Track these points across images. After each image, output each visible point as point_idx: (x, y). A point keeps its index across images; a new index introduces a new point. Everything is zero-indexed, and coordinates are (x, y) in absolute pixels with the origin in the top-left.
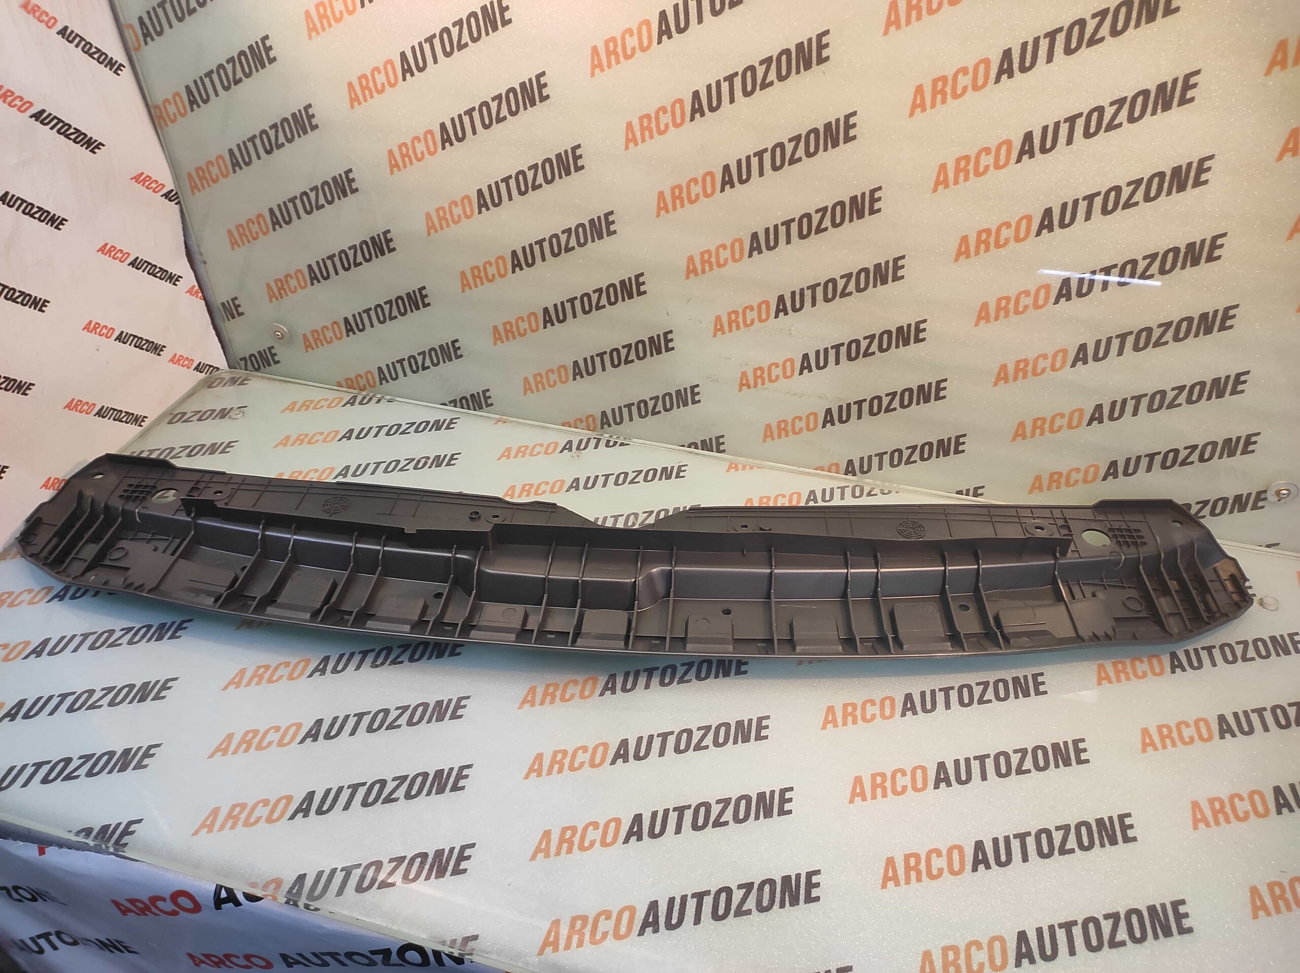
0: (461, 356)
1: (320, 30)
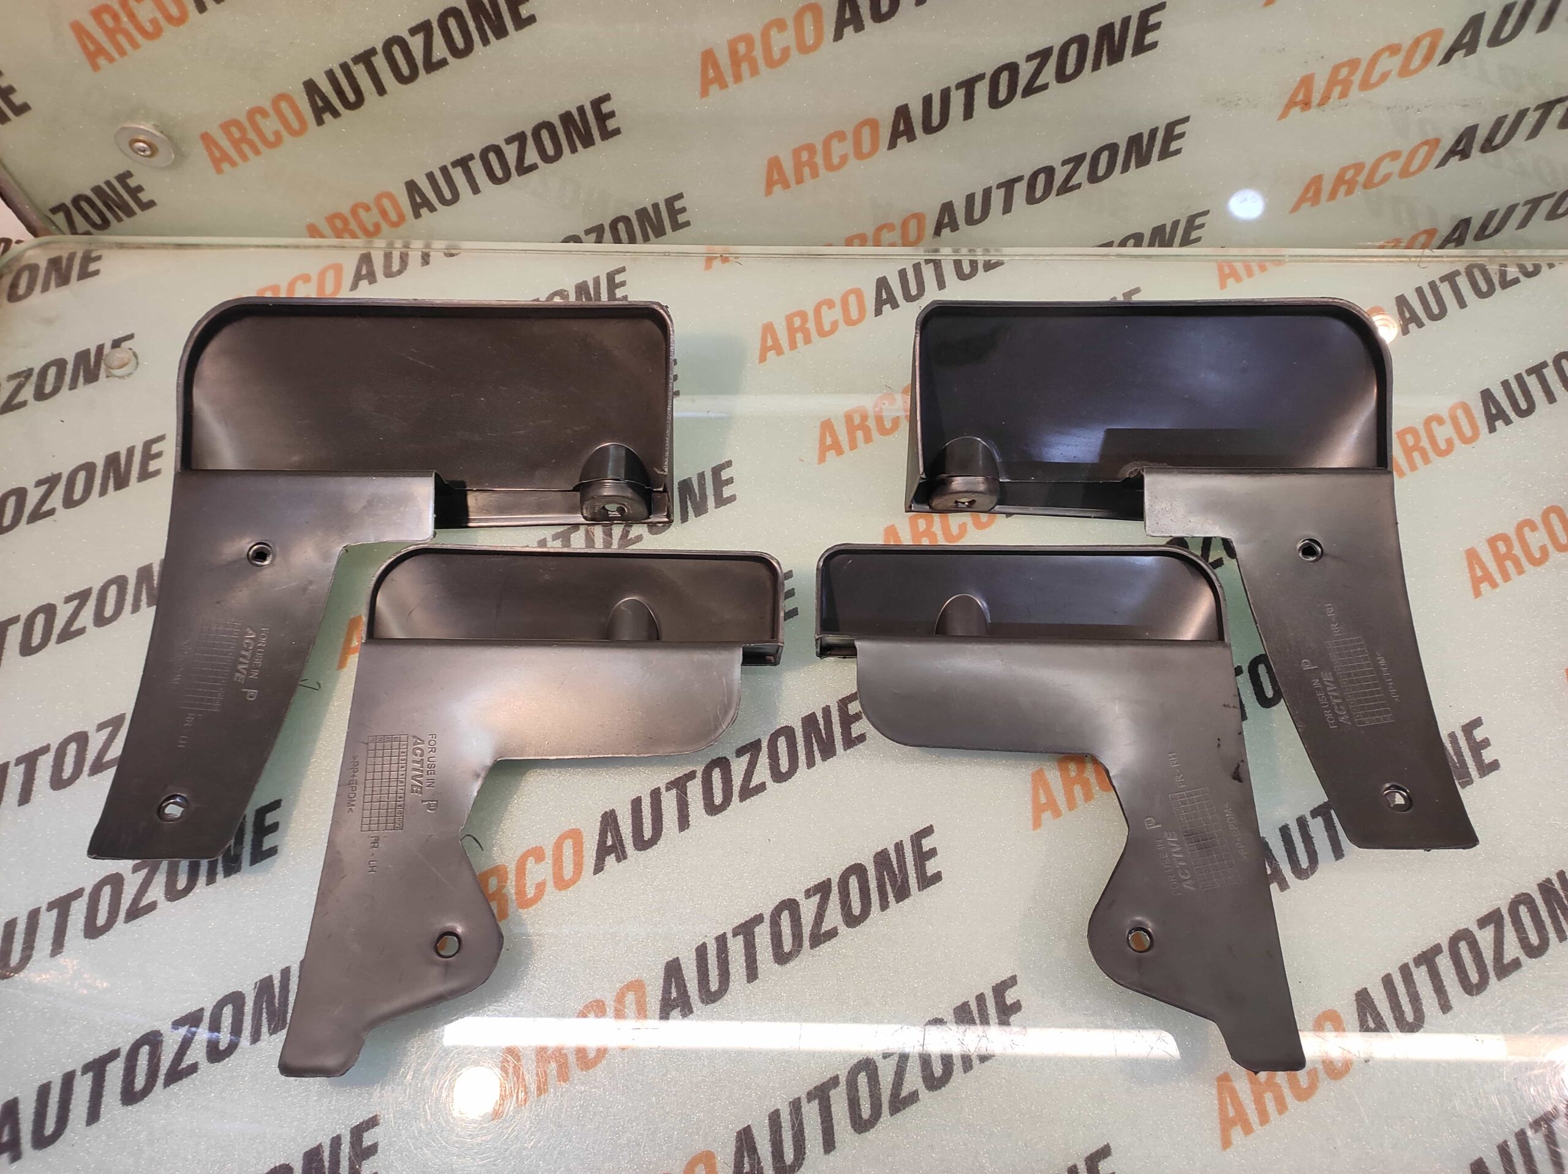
0: (617, 132)
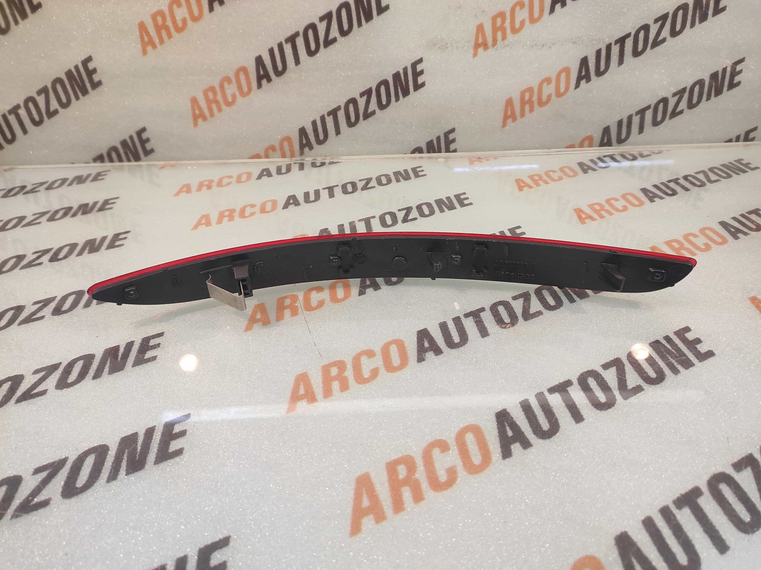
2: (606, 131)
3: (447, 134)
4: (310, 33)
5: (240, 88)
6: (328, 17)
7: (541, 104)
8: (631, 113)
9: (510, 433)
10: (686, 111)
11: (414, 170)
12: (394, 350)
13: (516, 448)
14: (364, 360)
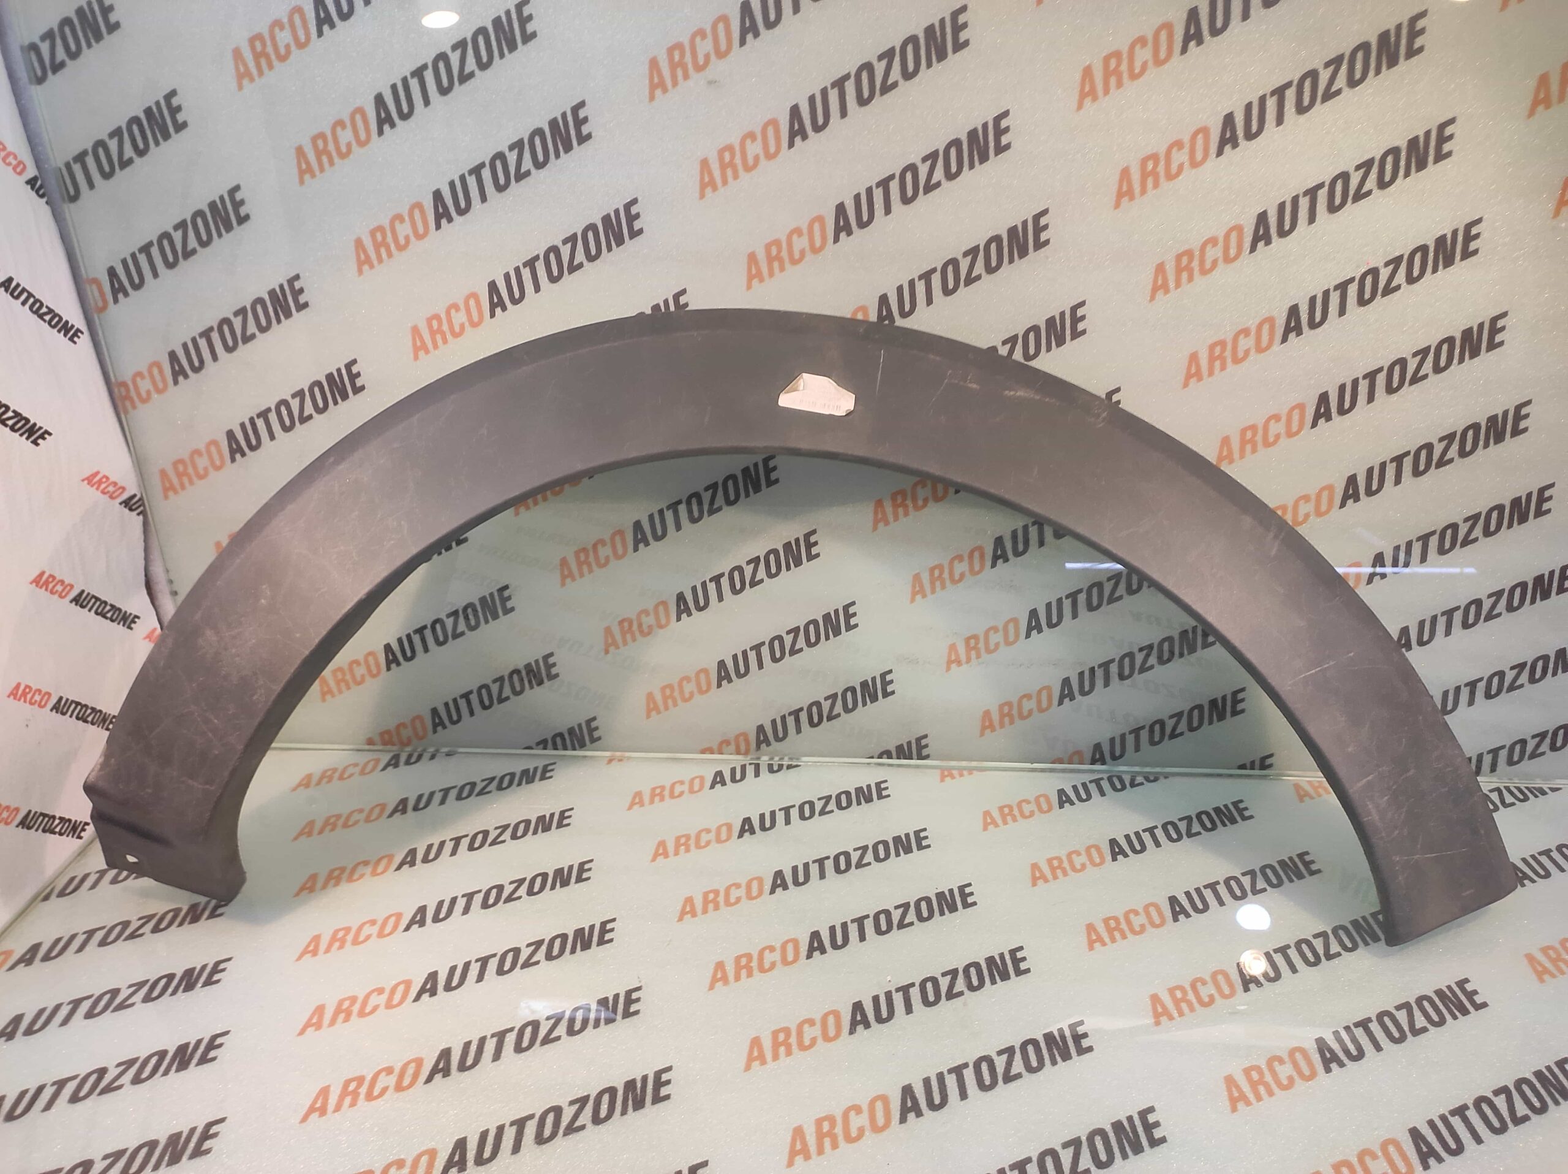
1: (375, 262)
2: (1098, 747)
3: (918, 740)
4: (776, 643)
5: (699, 685)
6: (796, 631)
7: (1022, 717)
8: (1123, 731)
9: (909, 1104)
10: (1188, 734)
11: (878, 785)
12: (831, 1020)
13: (911, 1116)
14: (806, 1026)
